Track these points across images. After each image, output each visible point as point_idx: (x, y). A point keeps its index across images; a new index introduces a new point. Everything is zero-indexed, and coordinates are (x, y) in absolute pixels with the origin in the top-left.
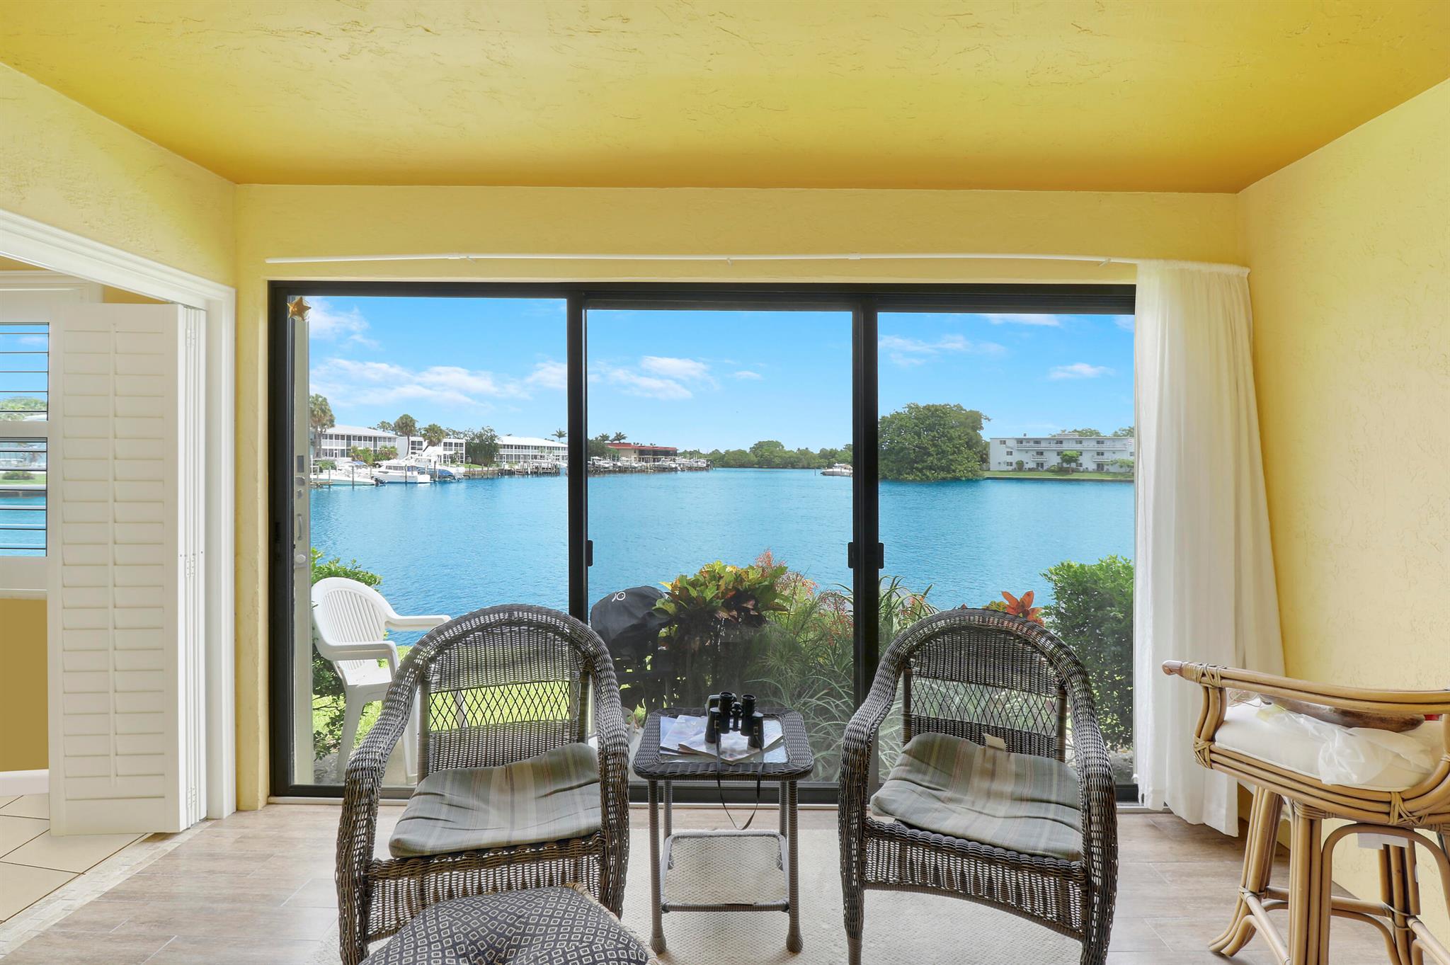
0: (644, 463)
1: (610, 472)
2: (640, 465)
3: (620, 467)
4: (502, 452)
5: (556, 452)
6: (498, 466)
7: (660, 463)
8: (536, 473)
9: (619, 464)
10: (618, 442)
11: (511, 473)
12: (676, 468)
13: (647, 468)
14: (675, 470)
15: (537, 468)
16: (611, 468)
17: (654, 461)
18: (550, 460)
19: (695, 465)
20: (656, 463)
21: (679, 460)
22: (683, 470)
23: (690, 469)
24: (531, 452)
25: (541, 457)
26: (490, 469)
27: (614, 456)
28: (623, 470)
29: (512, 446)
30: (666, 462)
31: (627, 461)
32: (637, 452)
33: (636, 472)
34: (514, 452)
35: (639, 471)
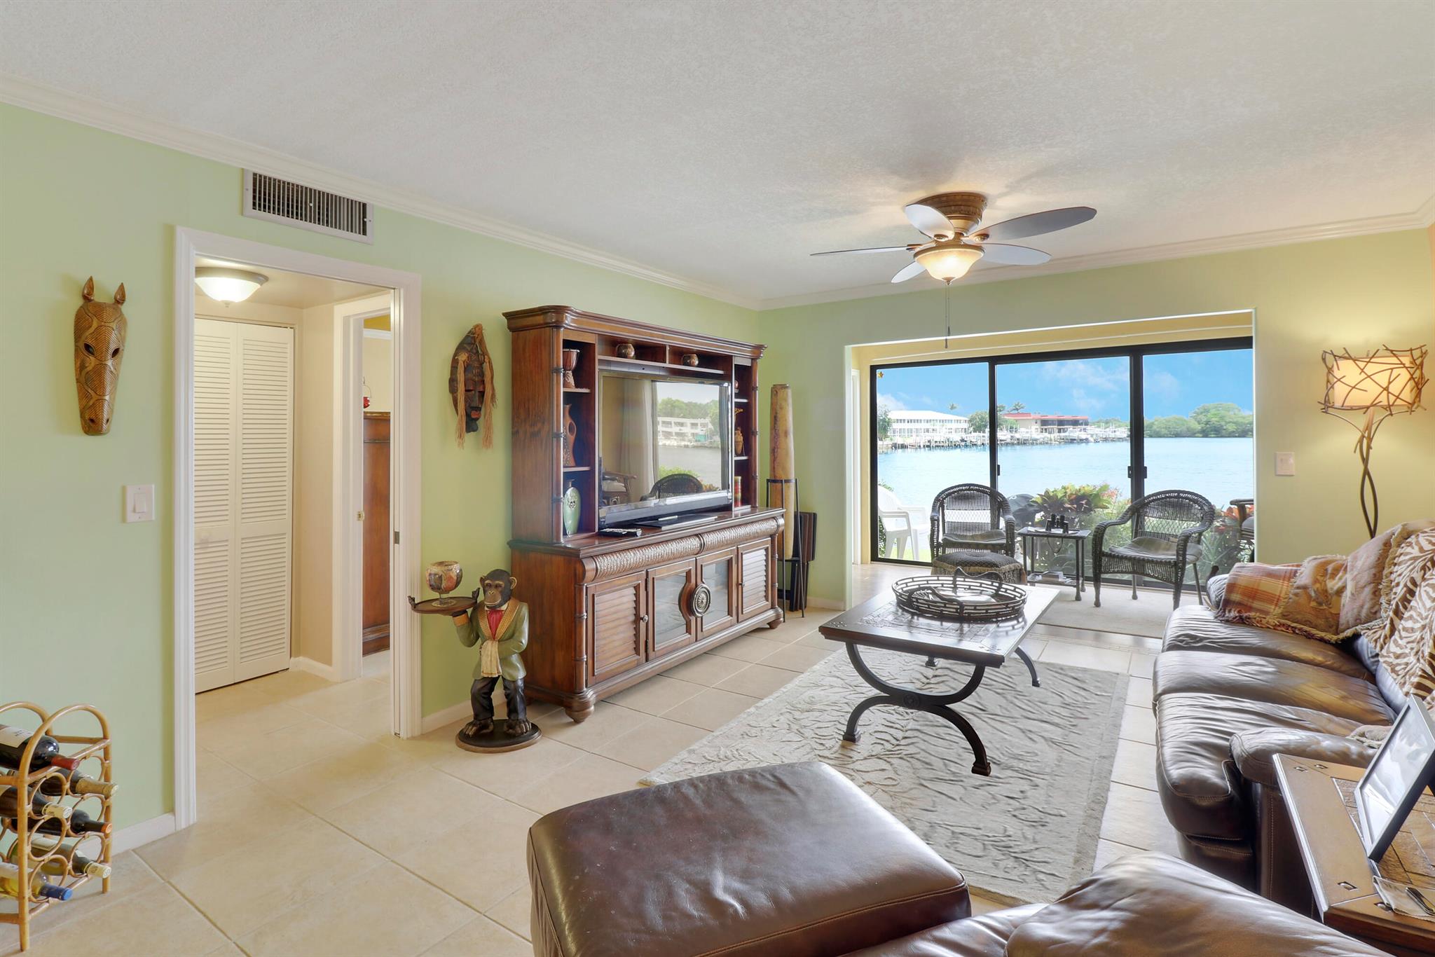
0: (1047, 435)
1: (1007, 444)
2: (1043, 437)
3: (1018, 439)
4: (895, 426)
5: (949, 425)
6: (891, 439)
7: (1067, 434)
8: (928, 446)
9: (1017, 436)
10: (1016, 412)
11: (903, 447)
12: (1087, 439)
13: (1051, 440)
14: (1086, 441)
15: (929, 441)
16: (1009, 441)
17: (1059, 431)
18: (942, 434)
19: (1112, 435)
20: (1062, 434)
21: (1091, 429)
22: (1096, 441)
23: (1106, 440)
24: (924, 426)
25: (934, 430)
26: (885, 443)
27: (1011, 428)
28: (1023, 443)
29: (904, 420)
30: (1073, 432)
31: (1027, 432)
32: (1039, 422)
33: (1037, 444)
34: (906, 426)
35: (1041, 443)
